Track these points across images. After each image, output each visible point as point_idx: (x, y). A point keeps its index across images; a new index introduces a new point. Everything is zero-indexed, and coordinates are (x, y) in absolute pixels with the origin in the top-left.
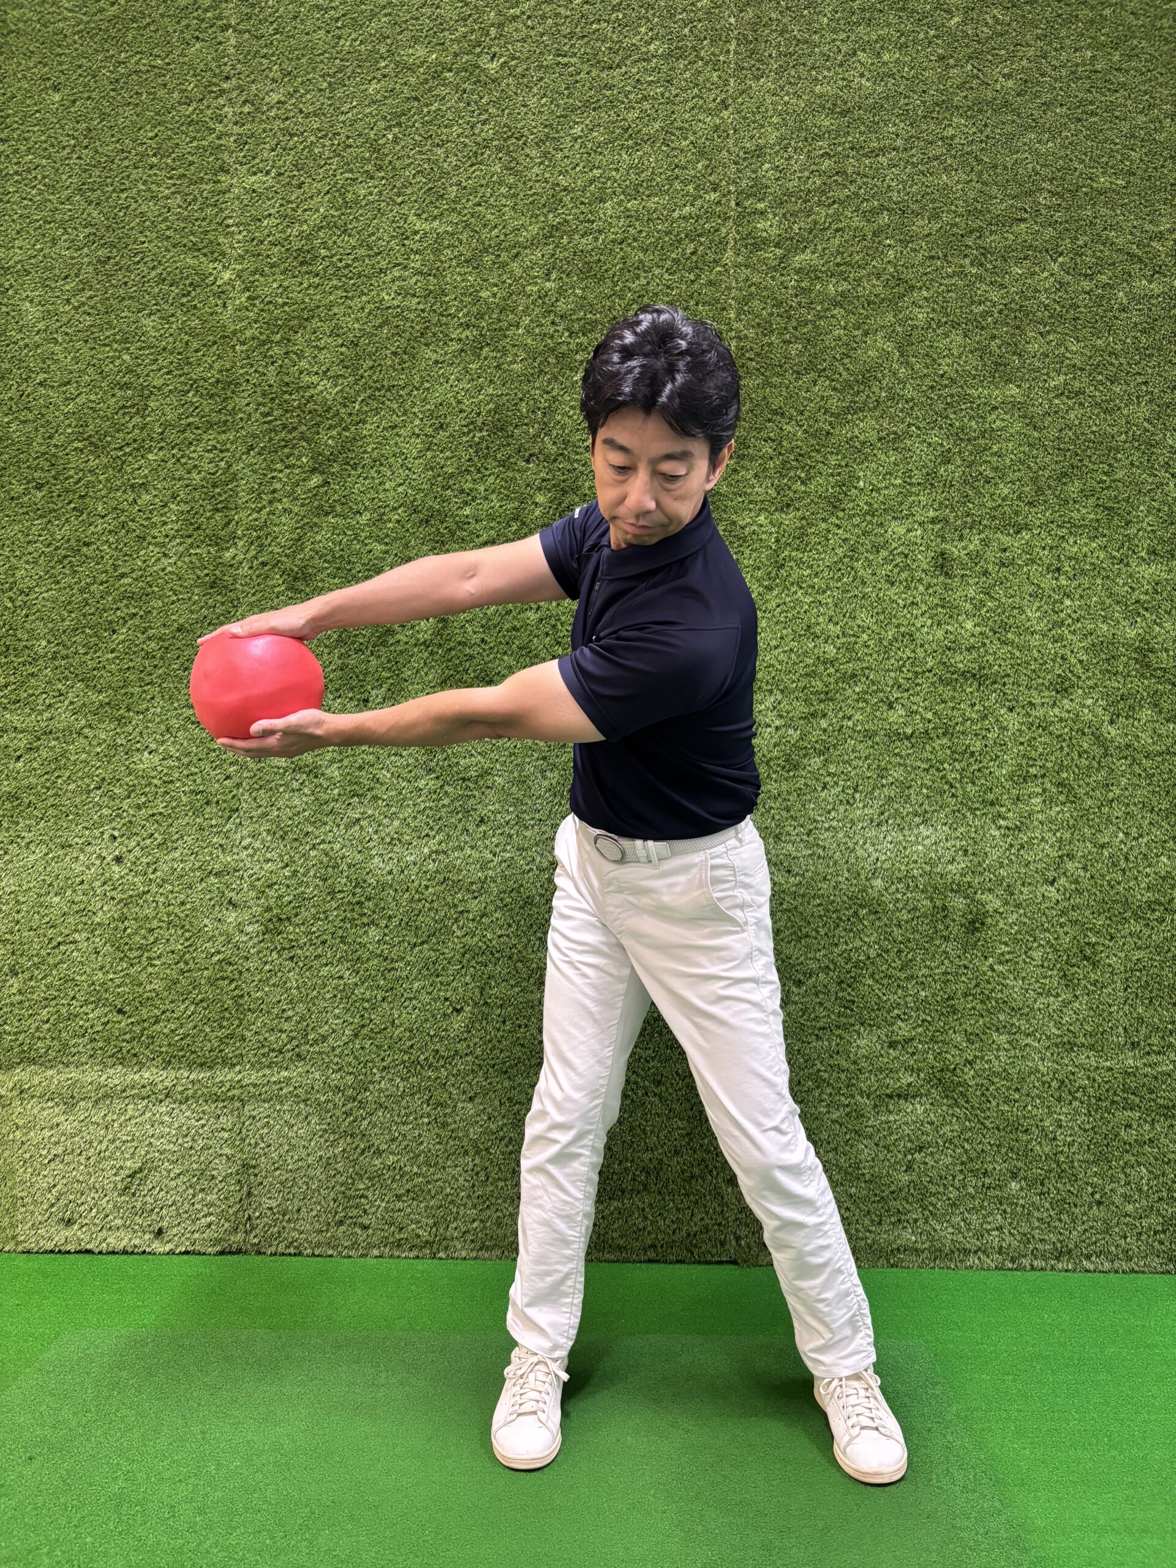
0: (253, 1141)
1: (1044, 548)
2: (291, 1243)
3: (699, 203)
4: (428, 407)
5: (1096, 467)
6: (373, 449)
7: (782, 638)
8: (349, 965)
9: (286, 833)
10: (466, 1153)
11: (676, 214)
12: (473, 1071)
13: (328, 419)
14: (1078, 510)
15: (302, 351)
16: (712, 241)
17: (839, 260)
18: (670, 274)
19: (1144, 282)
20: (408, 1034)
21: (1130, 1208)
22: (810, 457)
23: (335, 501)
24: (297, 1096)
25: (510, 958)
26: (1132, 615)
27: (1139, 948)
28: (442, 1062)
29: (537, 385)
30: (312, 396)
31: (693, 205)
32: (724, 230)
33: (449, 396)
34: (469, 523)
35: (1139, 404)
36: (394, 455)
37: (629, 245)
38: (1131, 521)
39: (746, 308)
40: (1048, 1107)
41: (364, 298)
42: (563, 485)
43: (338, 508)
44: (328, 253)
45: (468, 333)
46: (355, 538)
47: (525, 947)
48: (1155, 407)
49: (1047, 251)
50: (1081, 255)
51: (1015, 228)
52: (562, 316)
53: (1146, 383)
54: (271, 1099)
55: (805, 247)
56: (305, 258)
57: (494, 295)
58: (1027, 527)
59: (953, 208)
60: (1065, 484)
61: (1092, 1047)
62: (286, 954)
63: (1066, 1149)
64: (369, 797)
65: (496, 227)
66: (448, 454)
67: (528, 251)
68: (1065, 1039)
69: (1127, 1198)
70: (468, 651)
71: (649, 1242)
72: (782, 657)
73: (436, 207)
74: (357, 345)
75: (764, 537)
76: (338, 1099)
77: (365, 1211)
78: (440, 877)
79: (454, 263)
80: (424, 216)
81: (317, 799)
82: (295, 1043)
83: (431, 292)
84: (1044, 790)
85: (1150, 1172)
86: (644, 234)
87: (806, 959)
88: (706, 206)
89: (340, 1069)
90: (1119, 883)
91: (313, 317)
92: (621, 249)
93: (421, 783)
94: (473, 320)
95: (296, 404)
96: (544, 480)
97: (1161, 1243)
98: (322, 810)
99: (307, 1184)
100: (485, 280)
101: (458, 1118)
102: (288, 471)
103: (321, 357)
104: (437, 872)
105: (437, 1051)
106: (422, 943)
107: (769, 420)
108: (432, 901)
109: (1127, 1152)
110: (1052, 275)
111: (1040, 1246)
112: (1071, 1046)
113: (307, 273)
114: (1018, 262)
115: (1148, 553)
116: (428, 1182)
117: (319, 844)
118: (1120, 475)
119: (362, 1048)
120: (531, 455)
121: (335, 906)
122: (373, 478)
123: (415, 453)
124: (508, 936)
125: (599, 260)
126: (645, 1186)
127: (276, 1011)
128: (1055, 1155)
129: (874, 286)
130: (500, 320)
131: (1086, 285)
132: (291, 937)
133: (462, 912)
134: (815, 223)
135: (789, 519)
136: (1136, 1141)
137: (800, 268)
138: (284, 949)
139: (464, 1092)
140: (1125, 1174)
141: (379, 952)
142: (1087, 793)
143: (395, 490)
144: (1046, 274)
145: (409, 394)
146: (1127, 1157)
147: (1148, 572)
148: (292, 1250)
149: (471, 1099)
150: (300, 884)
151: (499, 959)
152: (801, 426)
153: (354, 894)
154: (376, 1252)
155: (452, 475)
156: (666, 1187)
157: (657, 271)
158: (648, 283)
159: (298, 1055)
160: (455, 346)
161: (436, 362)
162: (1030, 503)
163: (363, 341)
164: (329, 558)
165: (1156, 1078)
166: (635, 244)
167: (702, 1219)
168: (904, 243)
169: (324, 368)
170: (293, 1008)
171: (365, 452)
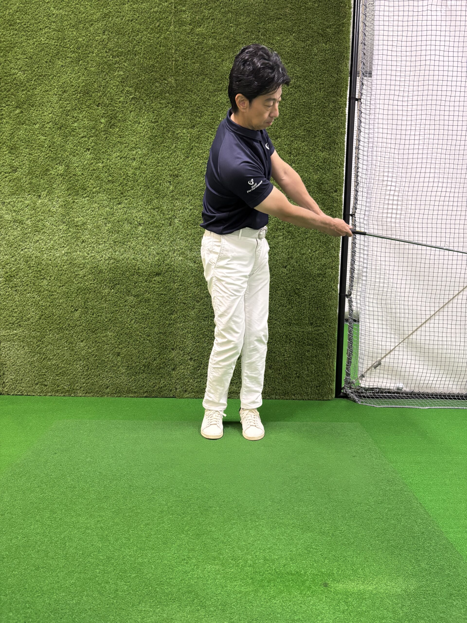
0: (4, 355)
1: (286, 145)
2: (19, 391)
3: (161, 6)
4: (60, 84)
5: (305, 115)
6: (39, 99)
7: (192, 176)
8: (36, 293)
9: (12, 245)
10: (81, 360)
11: (152, 10)
12: (82, 331)
13: (22, 87)
14: (298, 131)
15: (11, 60)
16: (165, 22)
17: (212, 31)
18: (150, 34)
19: (324, 44)
20: (58, 318)
21: (308, 379)
22: (202, 108)
23: (26, 119)
24: (20, 339)
25: (95, 292)
26: (316, 171)
27: (314, 290)
28: (71, 328)
29: (101, 76)
30: (15, 78)
31: (158, 7)
32: (170, 17)
33: (67, 79)
34: (76, 129)
35: (320, 91)
36: (47, 102)
37: (135, 22)
38: (316, 136)
39: (178, 49)
40: (282, 345)
41: (34, 40)
42: (111, 116)
43: (27, 122)
44: (20, 22)
45: (73, 55)
46: (33, 134)
47: (100, 288)
48: (326, 93)
49: (289, 31)
50: (301, 33)
51: (277, 22)
52: (109, 49)
53: (323, 84)
54: (10, 340)
55: (201, 26)
56: (11, 24)
57: (84, 40)
58: (280, 137)
59: (255, 12)
60: (293, 121)
61: (297, 324)
62: (14, 289)
63: (288, 359)
64: (42, 232)
65: (84, 13)
66: (68, 102)
67: (96, 23)
68: (288, 321)
69: (308, 376)
70: (77, 178)
71: (145, 390)
72: (192, 183)
73: (61, 5)
74: (32, 58)
75: (185, 138)
76: (35, 341)
77: (45, 380)
78: (69, 262)
79: (68, 27)
80: (57, 8)
81: (23, 232)
82: (18, 321)
83: (59, 38)
84: (283, 234)
85: (315, 366)
86: (140, 18)
87: (200, 293)
88: (163, 7)
89: (35, 330)
90: (308, 267)
91: (15, 47)
92: (131, 23)
93: (61, 227)
94: (76, 49)
95: (9, 81)
96: (104, 114)
97: (318, 390)
98: (25, 237)
99: (25, 371)
100: (80, 34)
101: (77, 348)
102: (7, 107)
103: (18, 63)
104: (67, 260)
105: (69, 324)
106: (63, 286)
107: (187, 94)
108: (66, 271)
109: (308, 360)
110: (290, 40)
111: (278, 391)
112: (290, 324)
113: (12, 29)
114: (278, 35)
115: (322, 148)
116: (67, 370)
117: (25, 249)
118: (313, 118)
119: (43, 323)
120: (99, 104)
121: (30, 271)
122: (40, 111)
123: (55, 102)
124: (94, 284)
125: (123, 28)
126: (144, 371)
127: (11, 309)
128: (284, 360)
129: (226, 42)
130: (86, 50)
131: (303, 45)
132: (15, 283)
133: (77, 275)
134: (204, 16)
135: (195, 131)
136: (311, 356)
137: (198, 34)
138: (13, 287)
139: (79, 339)
140: (308, 368)
141: (47, 289)
142: (298, 236)
143: (48, 116)
144: (288, 40)
145: (52, 78)
146: (309, 361)
147: (322, 155)
148: (20, 393)
149: (82, 341)
150: (18, 263)
151: (90, 292)
152: (199, 96)
153: (38, 268)
154: (49, 394)
155: (69, 111)
156: (151, 371)
157: (145, 33)
158: (142, 37)
159: (20, 325)
160: (69, 60)
161: (62, 66)
162: (281, 128)
163: (34, 57)
164: (24, 141)
165: (318, 335)
166: (137, 22)
167: (164, 382)
168: (237, 25)
169: (20, 67)
170: (17, 309)
171: (36, 100)
